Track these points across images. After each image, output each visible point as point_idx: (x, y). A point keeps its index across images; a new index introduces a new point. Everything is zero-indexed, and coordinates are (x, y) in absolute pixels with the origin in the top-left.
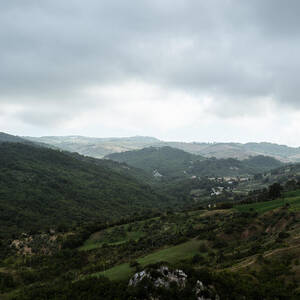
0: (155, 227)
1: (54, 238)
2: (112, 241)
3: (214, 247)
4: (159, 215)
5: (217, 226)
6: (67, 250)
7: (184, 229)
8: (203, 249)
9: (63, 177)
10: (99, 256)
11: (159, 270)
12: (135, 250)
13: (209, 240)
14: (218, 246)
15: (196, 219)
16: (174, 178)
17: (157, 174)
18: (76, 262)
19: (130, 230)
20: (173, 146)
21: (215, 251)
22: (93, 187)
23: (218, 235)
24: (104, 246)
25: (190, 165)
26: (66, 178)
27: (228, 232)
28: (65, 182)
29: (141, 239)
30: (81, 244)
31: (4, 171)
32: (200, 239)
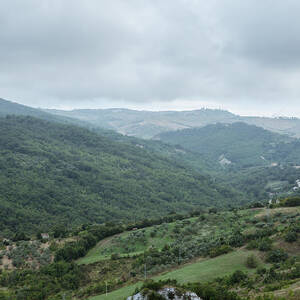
0: (190, 232)
1: (46, 246)
2: (127, 250)
3: (267, 261)
4: (197, 214)
5: (276, 231)
6: (61, 263)
7: (229, 234)
8: (251, 264)
9: (86, 163)
10: (104, 272)
11: (160, 293)
12: (155, 264)
13: (262, 250)
14: (274, 259)
15: (247, 221)
16: (245, 166)
17: (224, 161)
18: (71, 280)
19: (153, 235)
20: (249, 123)
21: (268, 267)
22: (127, 176)
23: (275, 244)
24: (114, 258)
25: (271, 148)
26: (91, 164)
27: (291, 240)
28: (88, 169)
29: (166, 248)
30: (82, 254)
31: (3, 154)
32: (249, 248)
